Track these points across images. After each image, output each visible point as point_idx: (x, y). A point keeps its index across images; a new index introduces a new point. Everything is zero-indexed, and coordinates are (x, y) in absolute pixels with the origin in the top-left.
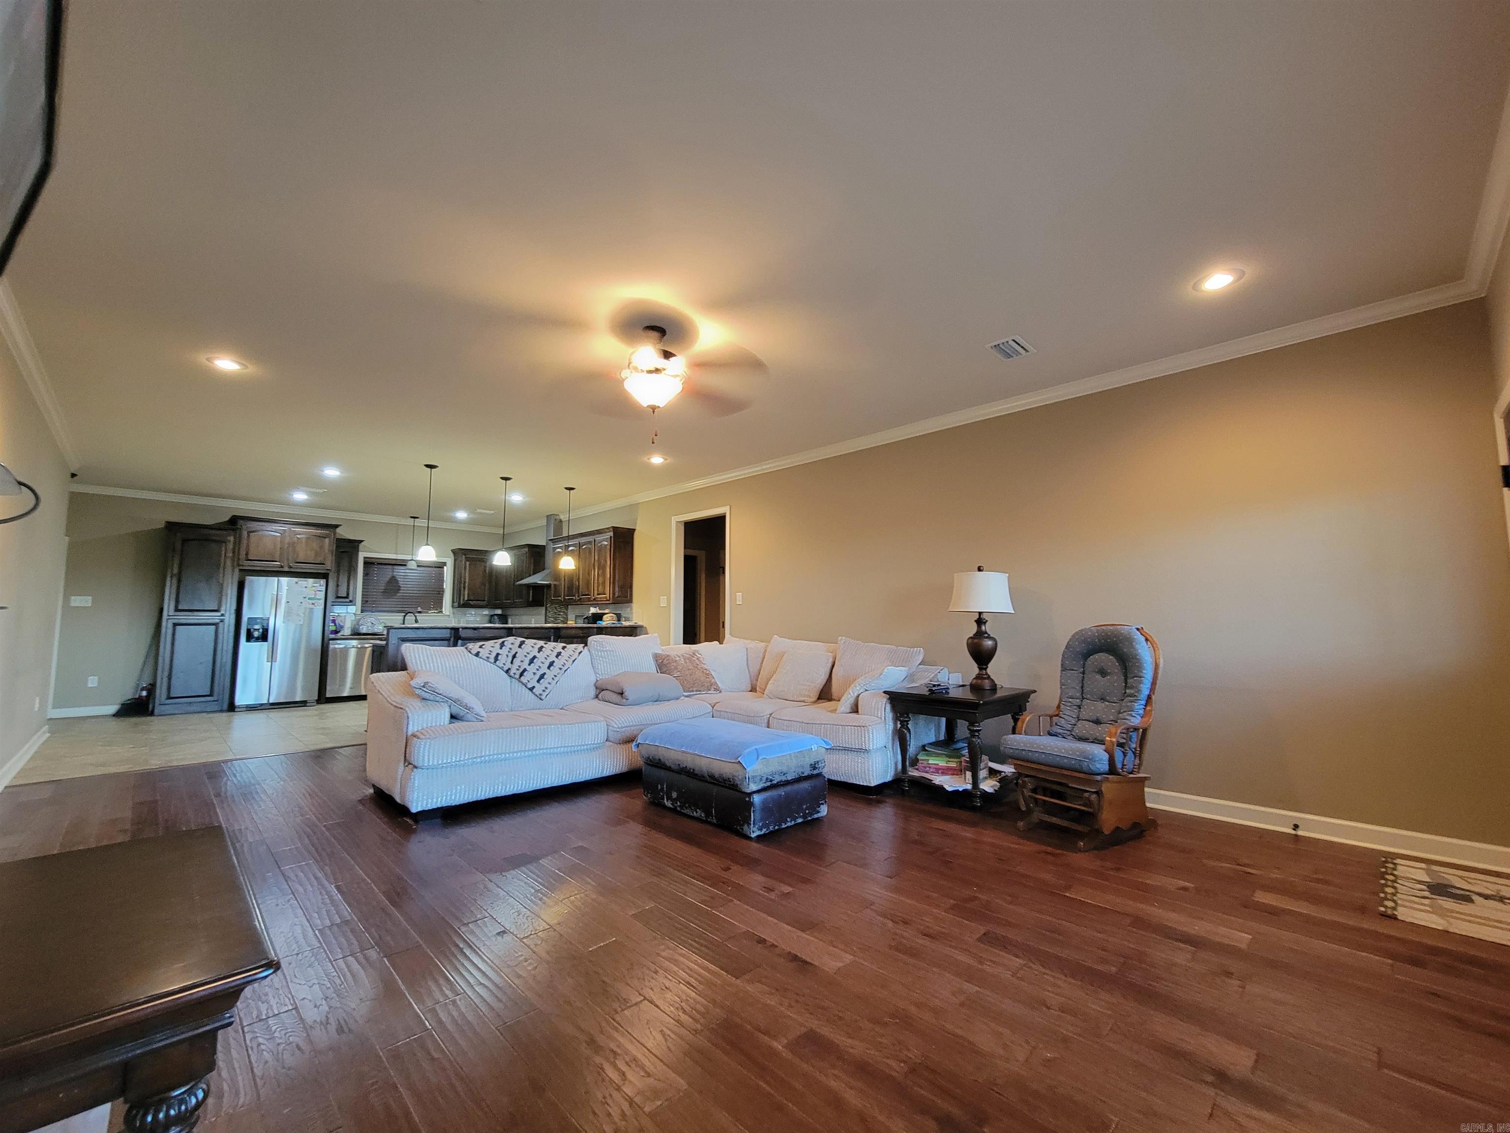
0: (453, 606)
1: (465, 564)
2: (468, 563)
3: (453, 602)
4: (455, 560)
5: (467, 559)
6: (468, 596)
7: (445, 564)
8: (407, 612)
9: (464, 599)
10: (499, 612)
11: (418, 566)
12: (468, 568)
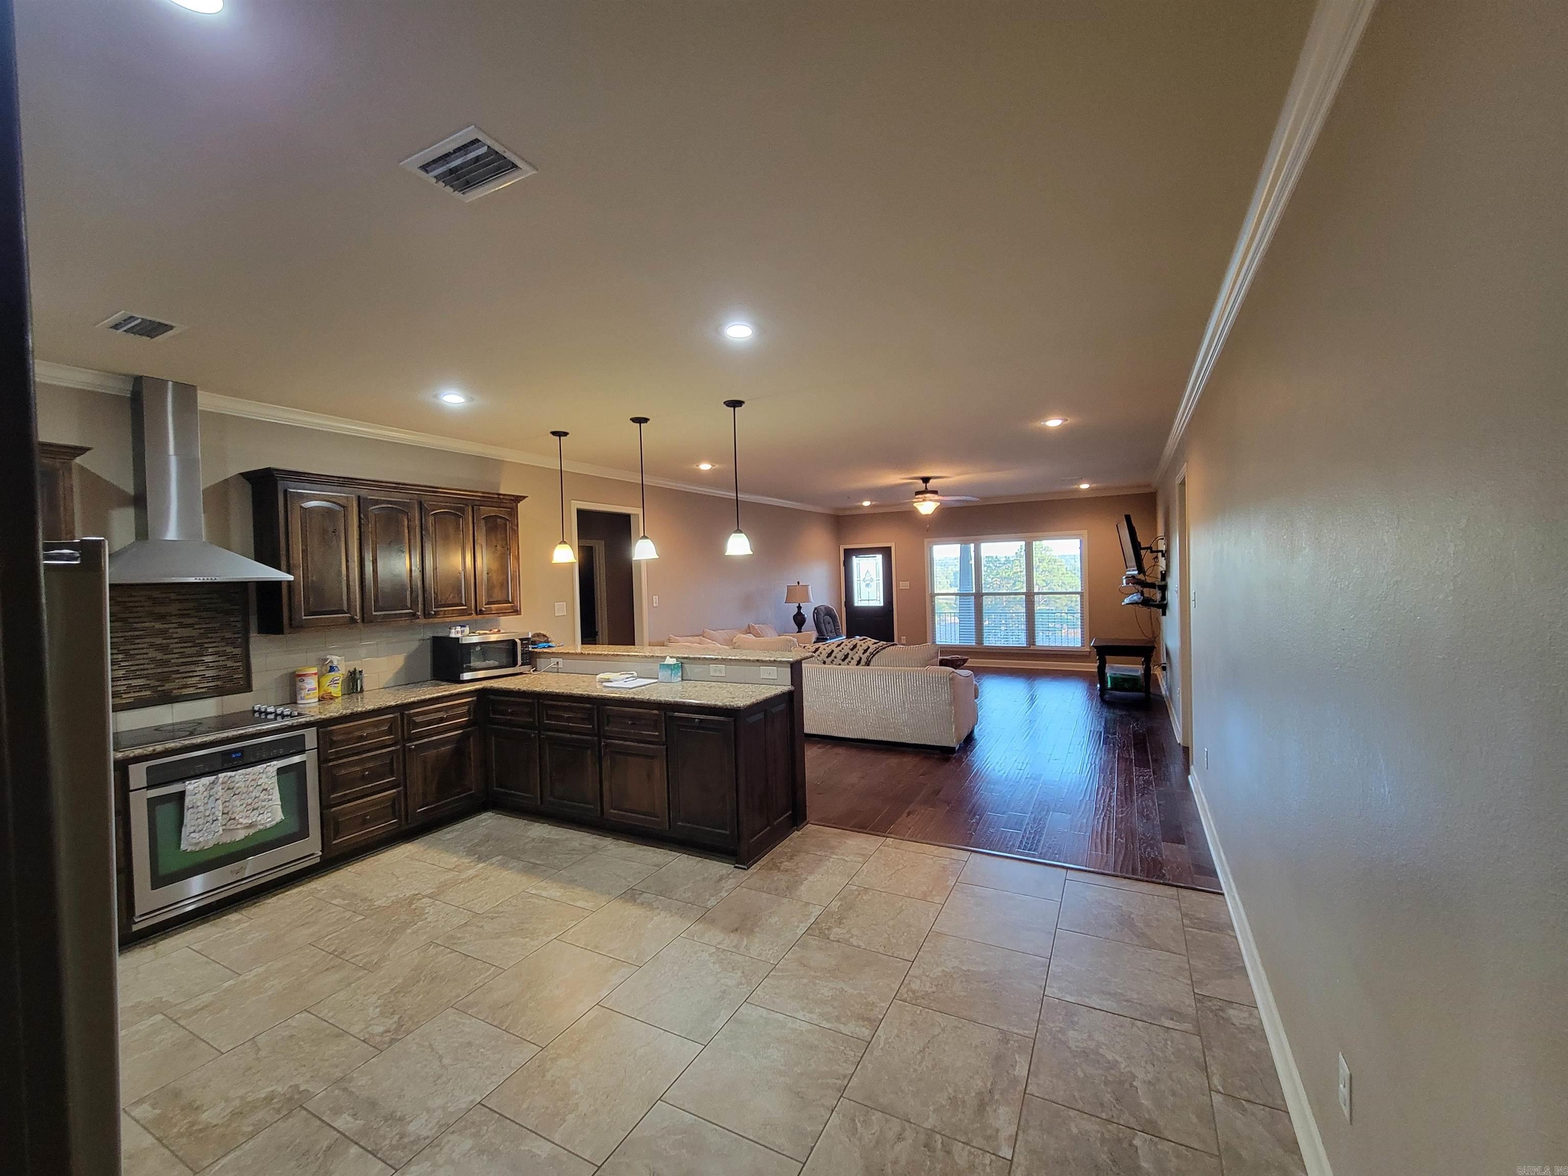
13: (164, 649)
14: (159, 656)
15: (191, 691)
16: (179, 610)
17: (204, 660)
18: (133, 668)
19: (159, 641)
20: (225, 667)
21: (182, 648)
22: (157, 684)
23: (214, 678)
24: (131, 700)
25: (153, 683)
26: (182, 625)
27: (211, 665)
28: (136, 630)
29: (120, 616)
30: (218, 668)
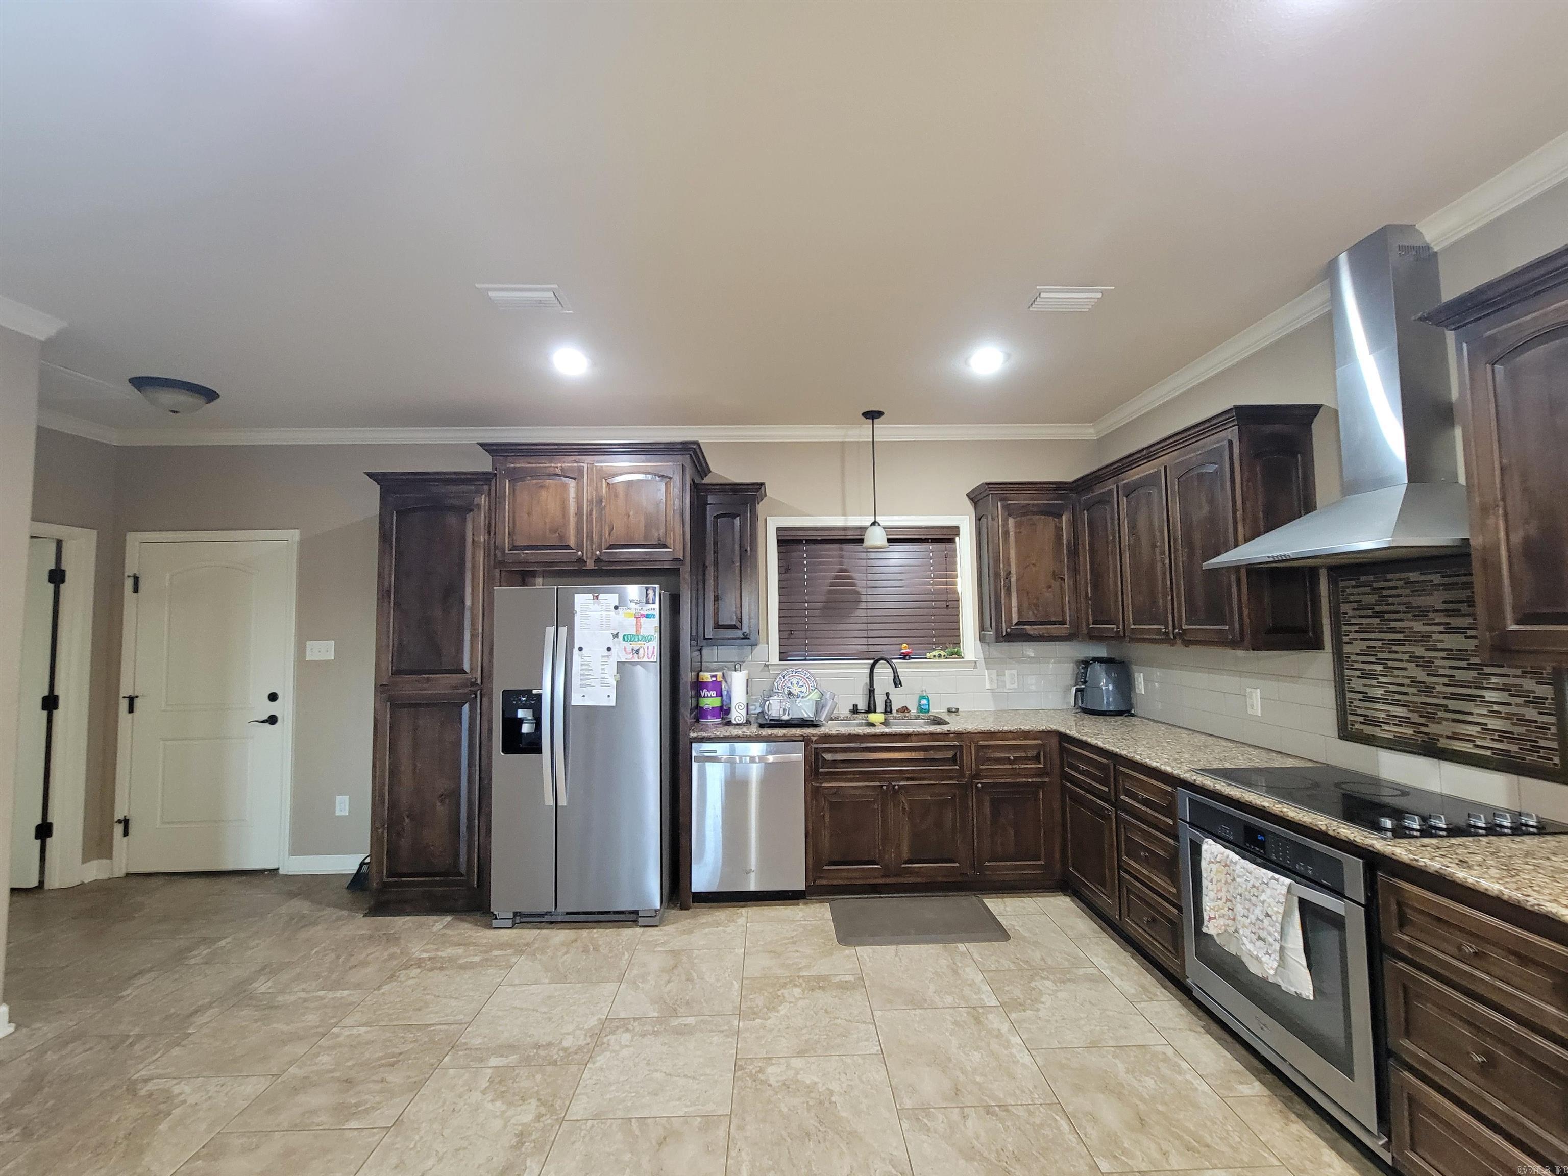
0: (982, 639)
1: (1005, 524)
2: (1011, 521)
3: (982, 628)
4: (979, 519)
5: (1009, 511)
6: (1019, 612)
7: (955, 530)
8: (877, 656)
9: (1009, 620)
10: (1101, 651)
11: (889, 541)
12: (1012, 534)
13: (1425, 664)
14: (1421, 675)
15: (1467, 747)
16: (1444, 602)
17: (1484, 697)
18: (1392, 688)
19: (1419, 651)
20: (1522, 720)
21: (1451, 667)
22: (1422, 721)
23: (1505, 736)
24: (1391, 736)
25: (1415, 718)
26: (1450, 630)
27: (1496, 708)
28: (1392, 630)
29: (1377, 609)
30: (1509, 717)
